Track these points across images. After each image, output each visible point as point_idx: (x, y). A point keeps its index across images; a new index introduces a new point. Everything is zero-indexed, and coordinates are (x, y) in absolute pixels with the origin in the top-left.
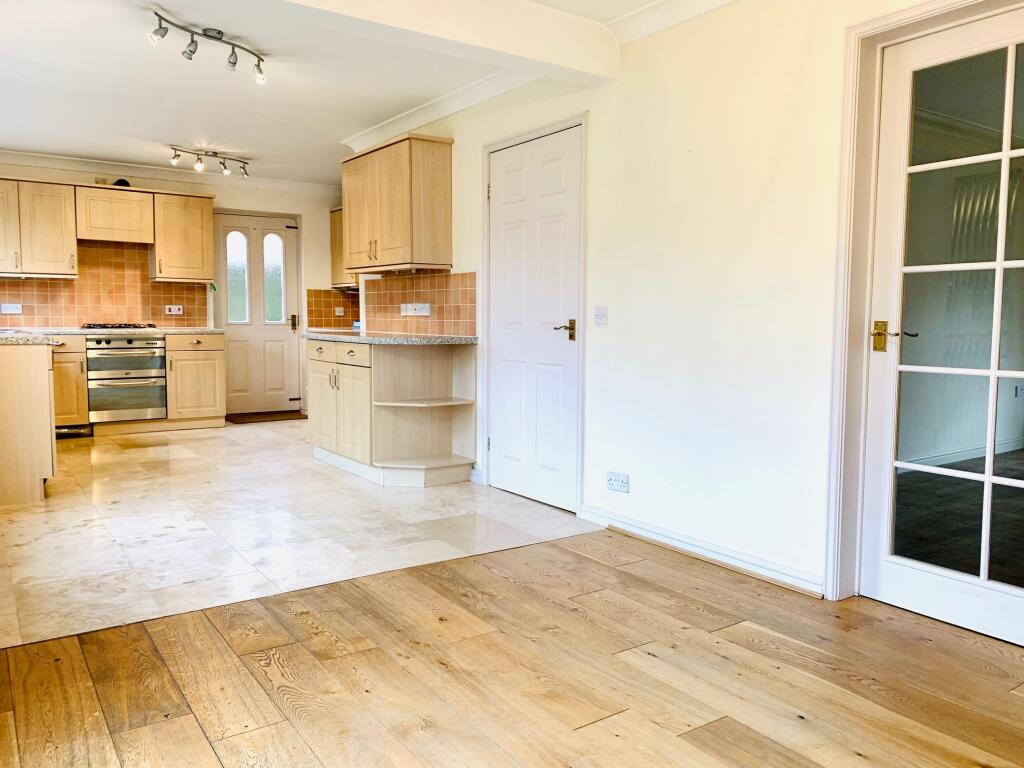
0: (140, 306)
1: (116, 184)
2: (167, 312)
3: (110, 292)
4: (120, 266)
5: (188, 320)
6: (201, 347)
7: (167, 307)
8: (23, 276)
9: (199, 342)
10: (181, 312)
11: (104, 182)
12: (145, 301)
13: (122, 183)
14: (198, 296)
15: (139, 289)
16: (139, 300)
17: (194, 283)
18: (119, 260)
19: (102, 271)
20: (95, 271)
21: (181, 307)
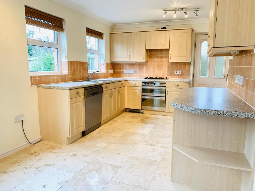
0: (167, 71)
1: (162, 29)
2: (176, 73)
3: (158, 66)
4: (162, 57)
5: (183, 76)
6: (179, 87)
7: (176, 71)
8: (135, 62)
9: (178, 85)
10: (180, 73)
11: (159, 29)
12: (169, 69)
13: (164, 28)
14: (187, 67)
15: (167, 65)
16: (167, 69)
17: (186, 62)
18: (161, 55)
19: (156, 59)
20: (154, 59)
21: (180, 71)
